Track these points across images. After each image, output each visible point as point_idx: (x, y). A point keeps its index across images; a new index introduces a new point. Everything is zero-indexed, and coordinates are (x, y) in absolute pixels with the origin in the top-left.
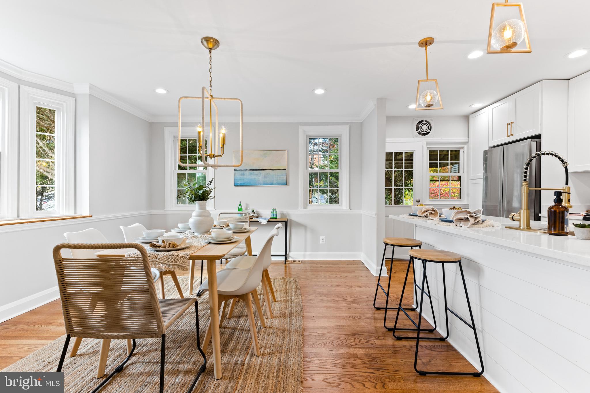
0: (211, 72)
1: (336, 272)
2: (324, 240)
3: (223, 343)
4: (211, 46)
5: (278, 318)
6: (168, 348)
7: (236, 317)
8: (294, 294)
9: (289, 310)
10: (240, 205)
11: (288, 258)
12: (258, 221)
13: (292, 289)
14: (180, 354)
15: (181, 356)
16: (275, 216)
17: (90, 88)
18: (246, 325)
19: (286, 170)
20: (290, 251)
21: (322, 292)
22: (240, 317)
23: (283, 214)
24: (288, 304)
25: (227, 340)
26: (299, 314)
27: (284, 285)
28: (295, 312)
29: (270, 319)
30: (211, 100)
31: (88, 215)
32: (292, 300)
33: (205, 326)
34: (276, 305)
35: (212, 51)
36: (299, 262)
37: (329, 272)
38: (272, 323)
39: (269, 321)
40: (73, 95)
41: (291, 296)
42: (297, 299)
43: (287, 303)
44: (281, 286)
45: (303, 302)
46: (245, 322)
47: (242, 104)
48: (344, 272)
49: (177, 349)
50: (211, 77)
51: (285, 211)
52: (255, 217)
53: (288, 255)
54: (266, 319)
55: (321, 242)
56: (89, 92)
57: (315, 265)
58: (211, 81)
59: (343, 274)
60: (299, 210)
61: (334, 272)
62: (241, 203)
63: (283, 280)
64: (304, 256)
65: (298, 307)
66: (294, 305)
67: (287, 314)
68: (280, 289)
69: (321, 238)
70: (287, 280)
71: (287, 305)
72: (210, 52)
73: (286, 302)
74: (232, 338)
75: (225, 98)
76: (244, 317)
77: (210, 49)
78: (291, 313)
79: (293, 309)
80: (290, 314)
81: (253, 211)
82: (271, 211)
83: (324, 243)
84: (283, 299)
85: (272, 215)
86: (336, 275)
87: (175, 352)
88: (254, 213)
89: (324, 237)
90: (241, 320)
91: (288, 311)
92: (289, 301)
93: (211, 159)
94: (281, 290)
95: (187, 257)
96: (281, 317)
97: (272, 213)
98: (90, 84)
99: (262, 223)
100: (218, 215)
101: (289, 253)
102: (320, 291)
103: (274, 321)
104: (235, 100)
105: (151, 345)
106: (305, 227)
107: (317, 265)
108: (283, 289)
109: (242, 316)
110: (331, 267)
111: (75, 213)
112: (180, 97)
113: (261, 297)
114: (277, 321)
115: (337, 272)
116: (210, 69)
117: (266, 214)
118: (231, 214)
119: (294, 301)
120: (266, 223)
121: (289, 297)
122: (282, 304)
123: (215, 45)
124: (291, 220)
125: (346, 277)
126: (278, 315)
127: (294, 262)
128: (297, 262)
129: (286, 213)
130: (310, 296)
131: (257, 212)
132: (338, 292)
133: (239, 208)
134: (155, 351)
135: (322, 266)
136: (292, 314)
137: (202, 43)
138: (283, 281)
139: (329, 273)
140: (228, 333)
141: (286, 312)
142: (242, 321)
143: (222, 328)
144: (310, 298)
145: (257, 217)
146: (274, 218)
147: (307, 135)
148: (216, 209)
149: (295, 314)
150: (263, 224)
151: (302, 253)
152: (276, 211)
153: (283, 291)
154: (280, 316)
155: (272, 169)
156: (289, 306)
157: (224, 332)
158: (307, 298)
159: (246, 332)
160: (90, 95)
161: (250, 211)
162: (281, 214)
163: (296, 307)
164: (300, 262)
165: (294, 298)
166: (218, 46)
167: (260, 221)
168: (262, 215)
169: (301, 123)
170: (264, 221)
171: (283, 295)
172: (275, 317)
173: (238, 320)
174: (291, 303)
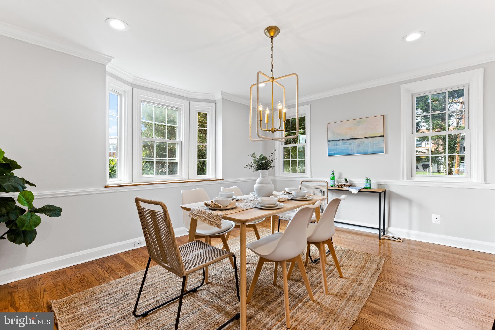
0: (273, 57)
1: (449, 264)
2: (439, 220)
3: (267, 300)
4: (272, 34)
5: (333, 296)
6: (229, 287)
7: (293, 280)
8: (369, 275)
9: (352, 292)
10: (333, 174)
11: (387, 233)
12: (348, 190)
13: (370, 270)
14: (232, 296)
15: (232, 298)
16: (368, 186)
17: (222, 94)
18: (297, 292)
19: (383, 136)
20: (389, 226)
21: (411, 285)
22: (297, 281)
23: (380, 185)
24: (355, 285)
25: (273, 299)
26: (361, 300)
27: (363, 262)
28: (356, 297)
29: (324, 294)
30: (272, 82)
31: (221, 179)
32: (363, 282)
33: (265, 279)
34: (340, 281)
35: (274, 39)
36: (399, 240)
37: (438, 261)
38: (324, 299)
39: (323, 296)
40: (214, 101)
41: (364, 277)
42: (369, 283)
43: (355, 283)
44: (359, 263)
45: (376, 288)
46: (299, 288)
47: (298, 77)
48: (464, 267)
49: (233, 291)
50: (272, 61)
51: (383, 181)
52: (346, 186)
53: (387, 229)
54: (321, 292)
55: (434, 221)
56: (222, 97)
57: (421, 248)
58: (272, 65)
59: (460, 270)
60: (401, 181)
61: (447, 263)
62: (333, 172)
63: (365, 256)
64: (409, 234)
65: (365, 292)
66: (361, 288)
67: (346, 295)
68: (356, 265)
69: (434, 216)
70: (371, 258)
71: (353, 286)
72: (272, 40)
73: (353, 282)
74: (277, 299)
75: (283, 77)
76: (301, 283)
77: (272, 37)
78: (352, 296)
79: (356, 292)
80: (350, 297)
81: (346, 180)
82: (365, 180)
83: (439, 223)
84: (352, 277)
85: (366, 185)
86: (447, 269)
87: (231, 293)
88: (347, 182)
89: (439, 216)
90: (296, 284)
91: (350, 292)
92: (358, 282)
93: (273, 133)
94: (356, 267)
95: (221, 217)
96: (338, 296)
97: (366, 183)
98: (221, 92)
99: (352, 193)
100: (300, 183)
101: (387, 228)
102: (408, 282)
103: (327, 298)
104: (292, 76)
105: (222, 280)
106: (410, 201)
107: (423, 249)
108: (359, 266)
109: (300, 281)
110: (445, 256)
111: (216, 177)
112: (251, 86)
113: (330, 268)
114: (330, 299)
115: (451, 264)
116: (272, 55)
117: (361, 183)
118: (311, 182)
119: (364, 284)
120: (357, 193)
121: (361, 278)
122: (348, 282)
123: (276, 32)
124: (390, 192)
125: (464, 274)
126: (335, 294)
127: (392, 239)
128: (396, 240)
129: (384, 184)
130: (389, 284)
131: (350, 181)
132: (436, 291)
133: (331, 176)
134: (221, 286)
135: (430, 252)
136: (353, 298)
137: (265, 34)
138: (365, 258)
139: (438, 263)
140: (277, 292)
141: (346, 293)
142: (296, 286)
143: (276, 286)
144: (388, 287)
145: (349, 186)
146: (367, 188)
147: (412, 94)
148: (312, 177)
149: (356, 299)
150: (354, 194)
151: (406, 231)
152: (370, 181)
153: (358, 269)
154: (337, 294)
155: (366, 137)
156: (355, 288)
157: (275, 290)
158: (384, 285)
159: (293, 298)
160: (223, 99)
161: (343, 180)
162: (378, 184)
163: (363, 291)
164: (401, 241)
165: (366, 279)
166: (279, 32)
167: (350, 191)
168: (356, 185)
169: (402, 81)
170: (354, 191)
171: (355, 273)
172: (331, 294)
173: (293, 283)
174: (360, 284)
